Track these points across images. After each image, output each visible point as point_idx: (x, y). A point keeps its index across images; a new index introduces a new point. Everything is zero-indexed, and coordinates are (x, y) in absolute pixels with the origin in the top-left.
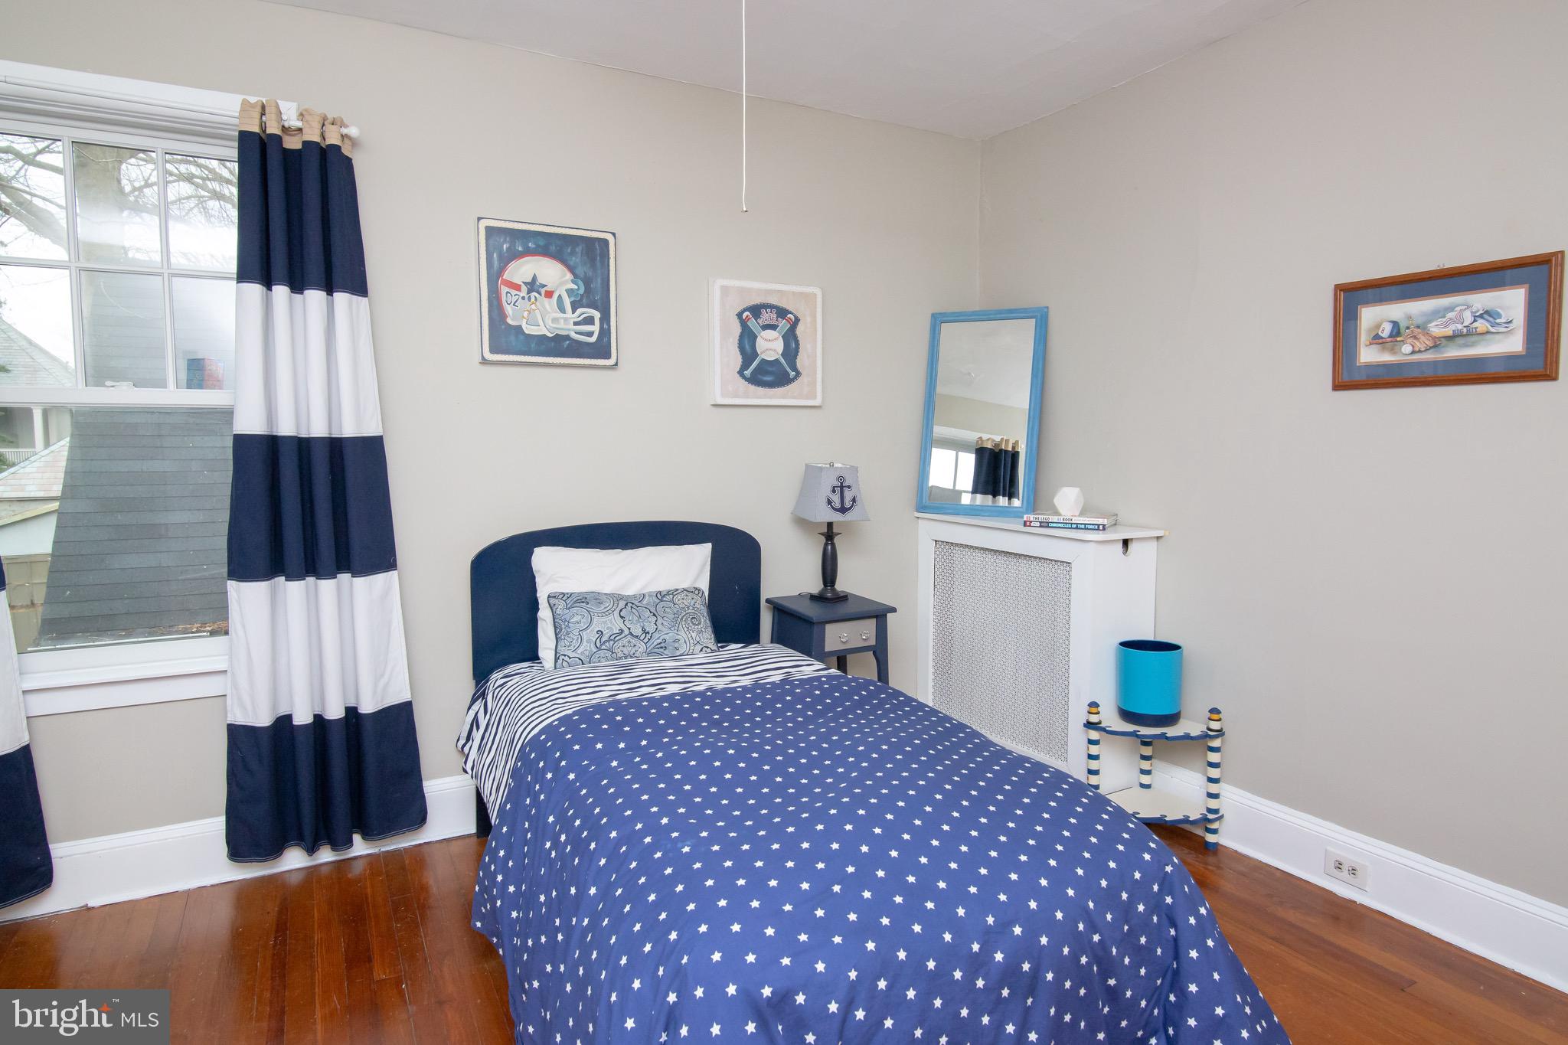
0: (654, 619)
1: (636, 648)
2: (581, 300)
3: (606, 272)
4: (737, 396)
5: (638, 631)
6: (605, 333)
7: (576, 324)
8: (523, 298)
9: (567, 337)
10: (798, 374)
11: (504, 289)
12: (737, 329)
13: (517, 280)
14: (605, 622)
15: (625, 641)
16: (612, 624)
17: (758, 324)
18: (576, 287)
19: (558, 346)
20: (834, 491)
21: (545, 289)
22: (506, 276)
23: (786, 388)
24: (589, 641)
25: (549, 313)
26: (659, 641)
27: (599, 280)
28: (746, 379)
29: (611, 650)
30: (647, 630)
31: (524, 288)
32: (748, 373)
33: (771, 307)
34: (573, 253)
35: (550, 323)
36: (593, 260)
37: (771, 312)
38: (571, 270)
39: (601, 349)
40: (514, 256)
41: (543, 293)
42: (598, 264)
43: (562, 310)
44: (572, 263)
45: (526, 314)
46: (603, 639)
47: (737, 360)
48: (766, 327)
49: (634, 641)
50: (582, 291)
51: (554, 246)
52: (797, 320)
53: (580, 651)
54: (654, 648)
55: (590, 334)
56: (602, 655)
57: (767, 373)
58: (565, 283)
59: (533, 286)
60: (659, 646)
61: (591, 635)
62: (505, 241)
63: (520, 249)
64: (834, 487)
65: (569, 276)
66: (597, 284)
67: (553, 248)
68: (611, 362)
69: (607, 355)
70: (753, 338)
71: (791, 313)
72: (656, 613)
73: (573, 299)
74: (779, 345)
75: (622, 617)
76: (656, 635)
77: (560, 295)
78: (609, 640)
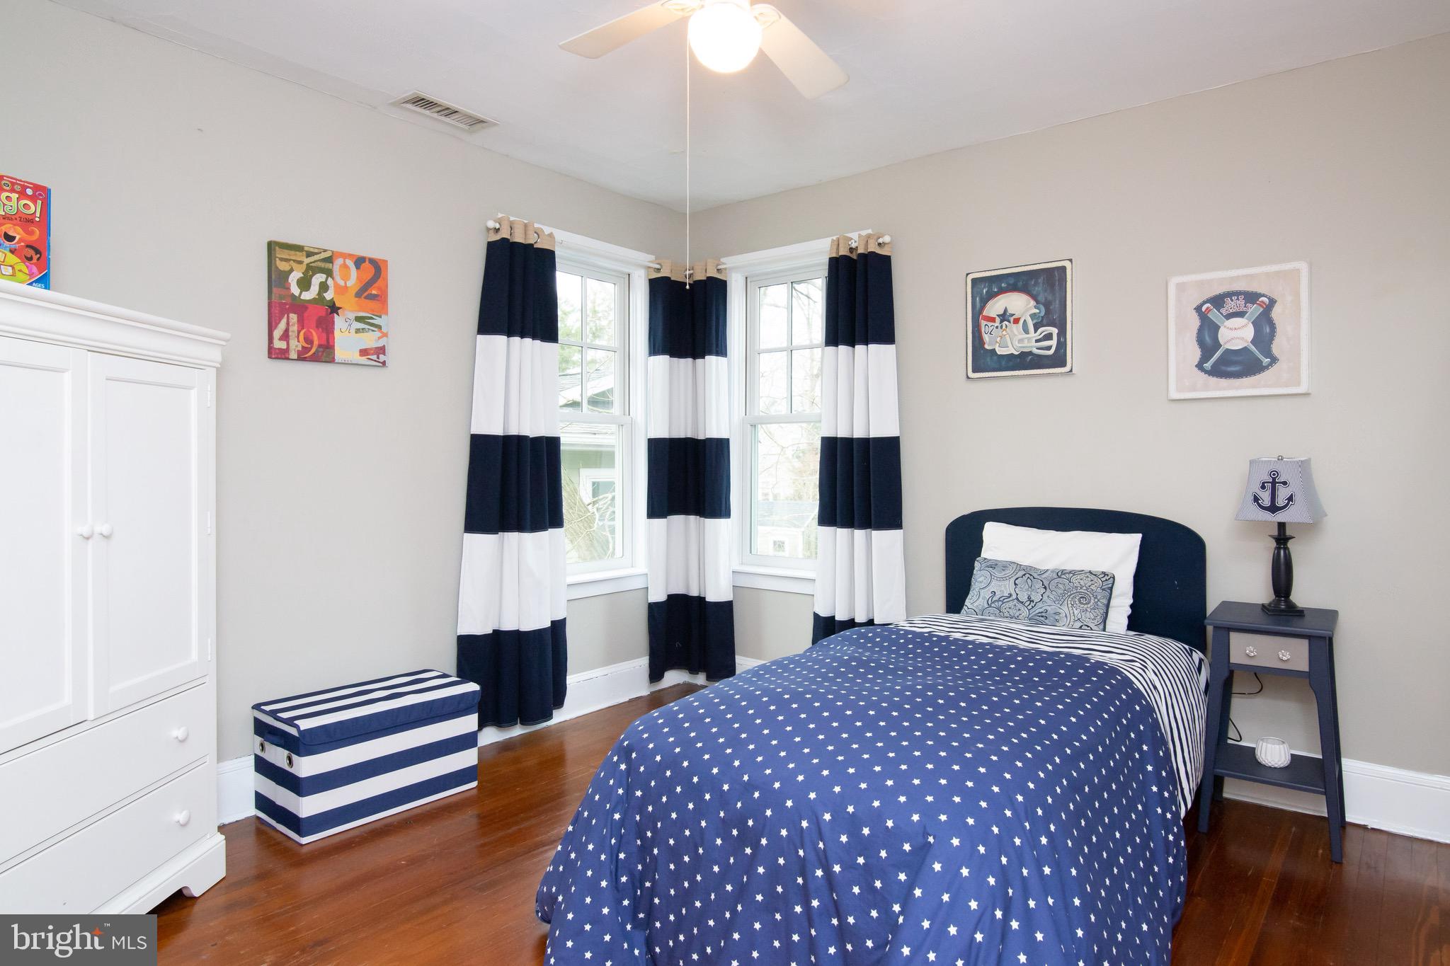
0: (1044, 590)
1: (1020, 612)
2: (1042, 320)
3: (1064, 294)
4: (1194, 389)
5: (1023, 598)
6: (1062, 345)
7: (1037, 341)
8: (997, 327)
9: (1030, 353)
10: (1274, 360)
11: (983, 323)
12: (1195, 322)
13: (993, 314)
14: (1000, 586)
15: (1011, 604)
16: (1006, 588)
17: (1221, 314)
18: (1038, 311)
19: (1023, 361)
20: (1263, 487)
21: (1014, 317)
22: (985, 313)
23: (1258, 377)
24: (984, 598)
25: (1016, 335)
26: (1041, 610)
27: (1057, 302)
28: (1206, 372)
29: (999, 609)
30: (1033, 598)
31: (998, 320)
32: (1208, 365)
33: (1237, 294)
34: (1036, 284)
35: (1016, 343)
36: (1052, 286)
37: (1238, 299)
38: (1034, 298)
39: (1058, 359)
40: (991, 296)
41: (1012, 321)
42: (1057, 288)
43: (1026, 331)
44: (1035, 293)
45: (998, 339)
46: (994, 599)
47: (1196, 353)
48: (1230, 316)
49: (1019, 606)
50: (1042, 314)
51: (1019, 282)
52: (1272, 302)
53: (975, 605)
54: (1035, 615)
55: (1049, 348)
56: (992, 612)
57: (1235, 363)
58: (1030, 308)
59: (1004, 317)
60: (1039, 615)
61: (986, 594)
62: (985, 287)
63: (996, 290)
64: (1264, 483)
65: (1033, 303)
66: (1056, 305)
67: (1020, 284)
68: (1067, 369)
69: (1063, 364)
70: (1215, 329)
71: (1264, 295)
72: (1047, 587)
73: (1035, 321)
74: (1249, 333)
75: (1015, 584)
76: (1040, 605)
77: (1025, 320)
78: (999, 600)
